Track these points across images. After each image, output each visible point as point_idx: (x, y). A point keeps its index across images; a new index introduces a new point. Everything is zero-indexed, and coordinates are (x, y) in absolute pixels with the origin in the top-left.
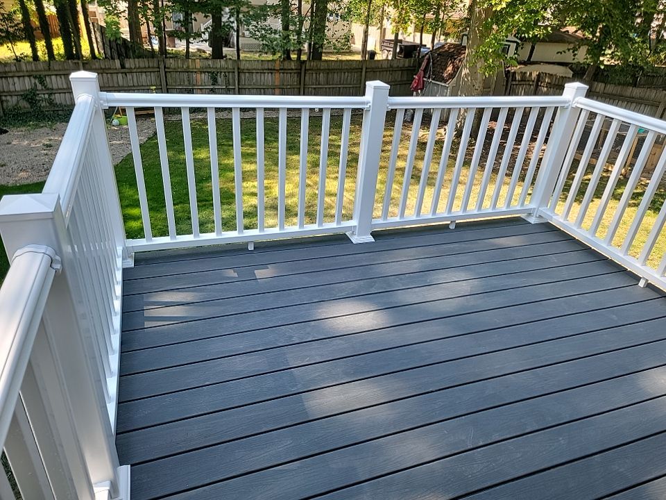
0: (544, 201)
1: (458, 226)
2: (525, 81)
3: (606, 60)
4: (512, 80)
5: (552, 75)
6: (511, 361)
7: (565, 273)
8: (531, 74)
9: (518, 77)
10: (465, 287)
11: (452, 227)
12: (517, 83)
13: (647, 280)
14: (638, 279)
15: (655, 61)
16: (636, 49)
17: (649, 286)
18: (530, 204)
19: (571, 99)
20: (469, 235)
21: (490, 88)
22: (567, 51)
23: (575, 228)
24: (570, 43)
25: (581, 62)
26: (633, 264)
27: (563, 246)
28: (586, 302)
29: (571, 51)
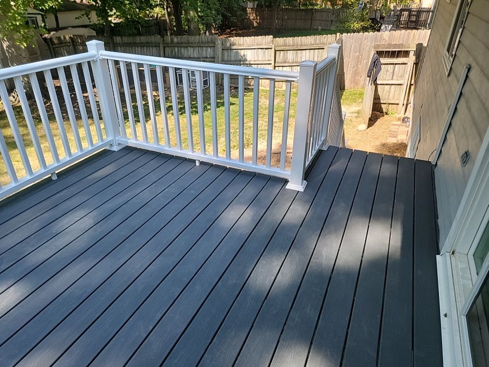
0: (116, 131)
1: (59, 175)
2: (62, 43)
3: (114, 20)
4: (52, 45)
5: (81, 36)
6: (146, 255)
7: (153, 177)
8: (64, 37)
9: (56, 41)
10: (88, 222)
11: (55, 178)
12: (57, 46)
13: (199, 161)
14: (194, 161)
15: (145, 16)
16: (129, 9)
17: (202, 163)
18: (107, 138)
19: (96, 53)
20: (72, 178)
21: (36, 54)
22: (82, 16)
23: (145, 144)
24: (81, 10)
25: (97, 23)
26: (188, 153)
27: (144, 159)
28: (174, 190)
29: (85, 16)
